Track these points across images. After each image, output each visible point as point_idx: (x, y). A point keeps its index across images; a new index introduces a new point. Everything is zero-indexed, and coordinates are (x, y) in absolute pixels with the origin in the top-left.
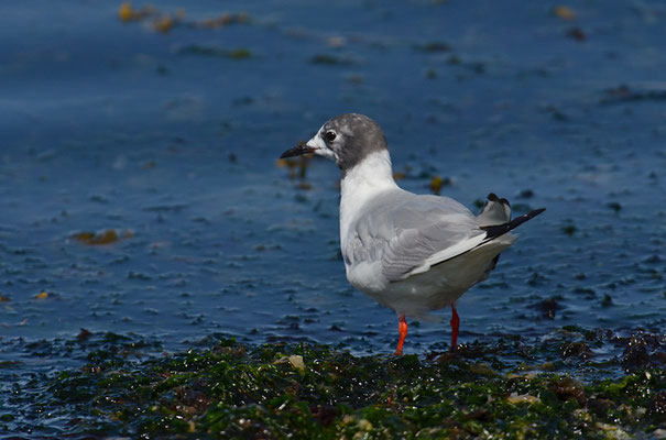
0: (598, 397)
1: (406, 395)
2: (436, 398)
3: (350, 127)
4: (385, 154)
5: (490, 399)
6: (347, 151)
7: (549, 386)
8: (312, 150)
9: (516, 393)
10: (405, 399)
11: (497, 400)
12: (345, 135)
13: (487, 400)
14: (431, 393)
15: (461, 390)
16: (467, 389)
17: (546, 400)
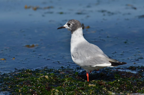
0: (108, 85)
1: (67, 84)
2: (73, 85)
3: (74, 22)
4: (81, 28)
5: (85, 85)
6: (73, 27)
7: (97, 82)
8: (64, 27)
9: (90, 84)
10: (66, 85)
11: (86, 85)
12: (73, 24)
13: (84, 85)
14: (72, 83)
15: (79, 83)
16: (80, 83)
17: (97, 85)
